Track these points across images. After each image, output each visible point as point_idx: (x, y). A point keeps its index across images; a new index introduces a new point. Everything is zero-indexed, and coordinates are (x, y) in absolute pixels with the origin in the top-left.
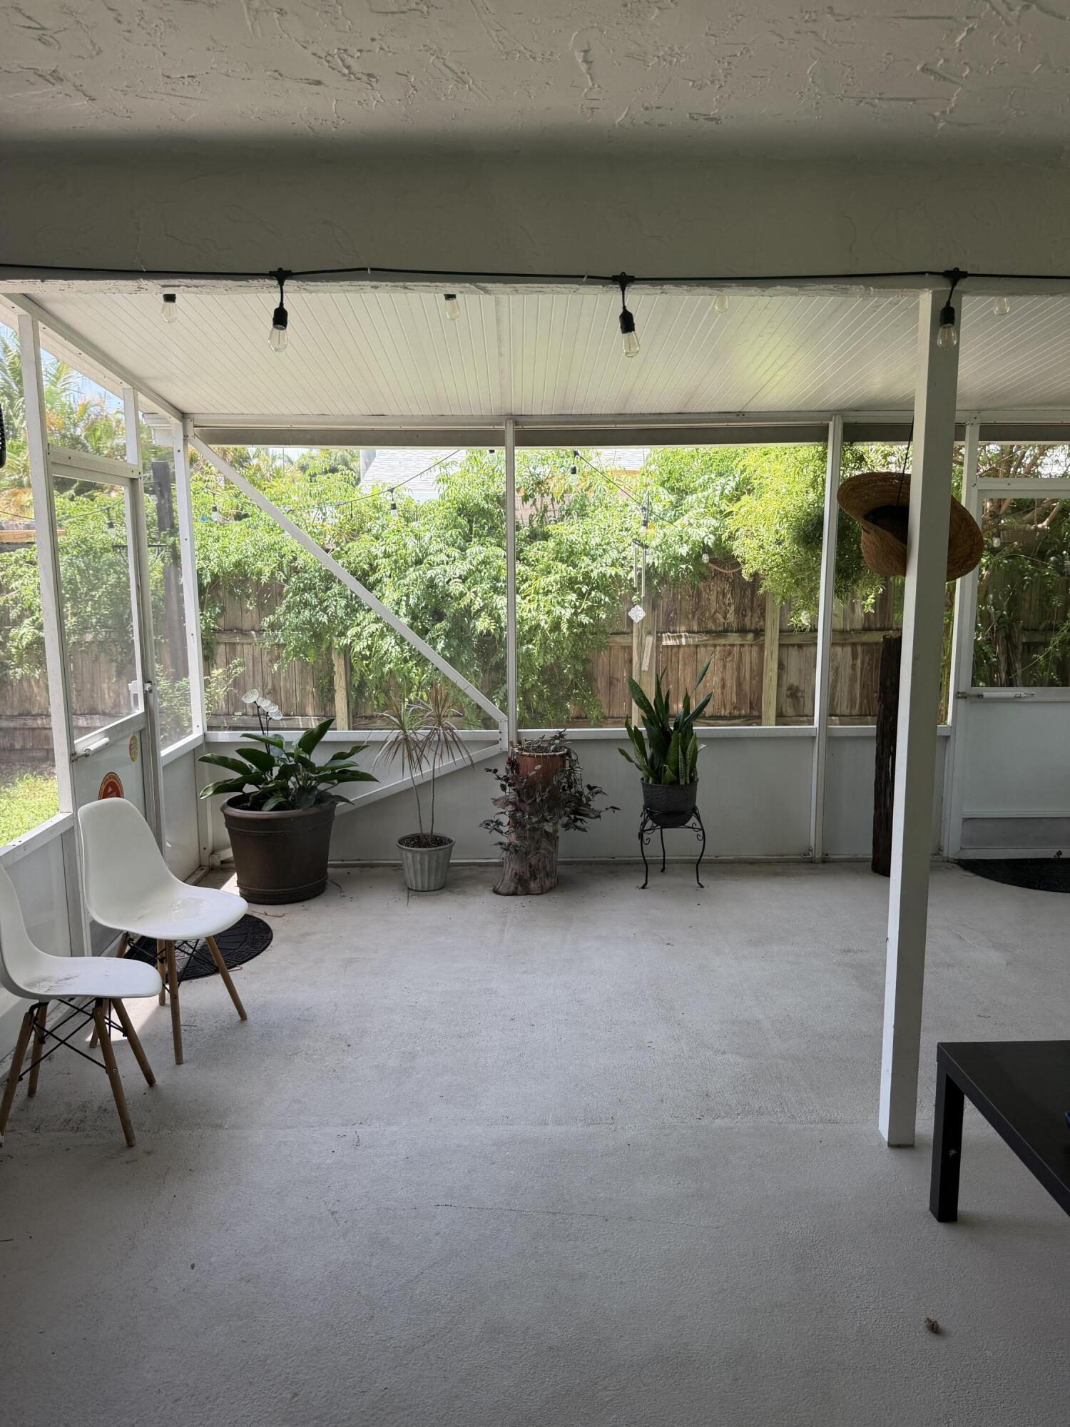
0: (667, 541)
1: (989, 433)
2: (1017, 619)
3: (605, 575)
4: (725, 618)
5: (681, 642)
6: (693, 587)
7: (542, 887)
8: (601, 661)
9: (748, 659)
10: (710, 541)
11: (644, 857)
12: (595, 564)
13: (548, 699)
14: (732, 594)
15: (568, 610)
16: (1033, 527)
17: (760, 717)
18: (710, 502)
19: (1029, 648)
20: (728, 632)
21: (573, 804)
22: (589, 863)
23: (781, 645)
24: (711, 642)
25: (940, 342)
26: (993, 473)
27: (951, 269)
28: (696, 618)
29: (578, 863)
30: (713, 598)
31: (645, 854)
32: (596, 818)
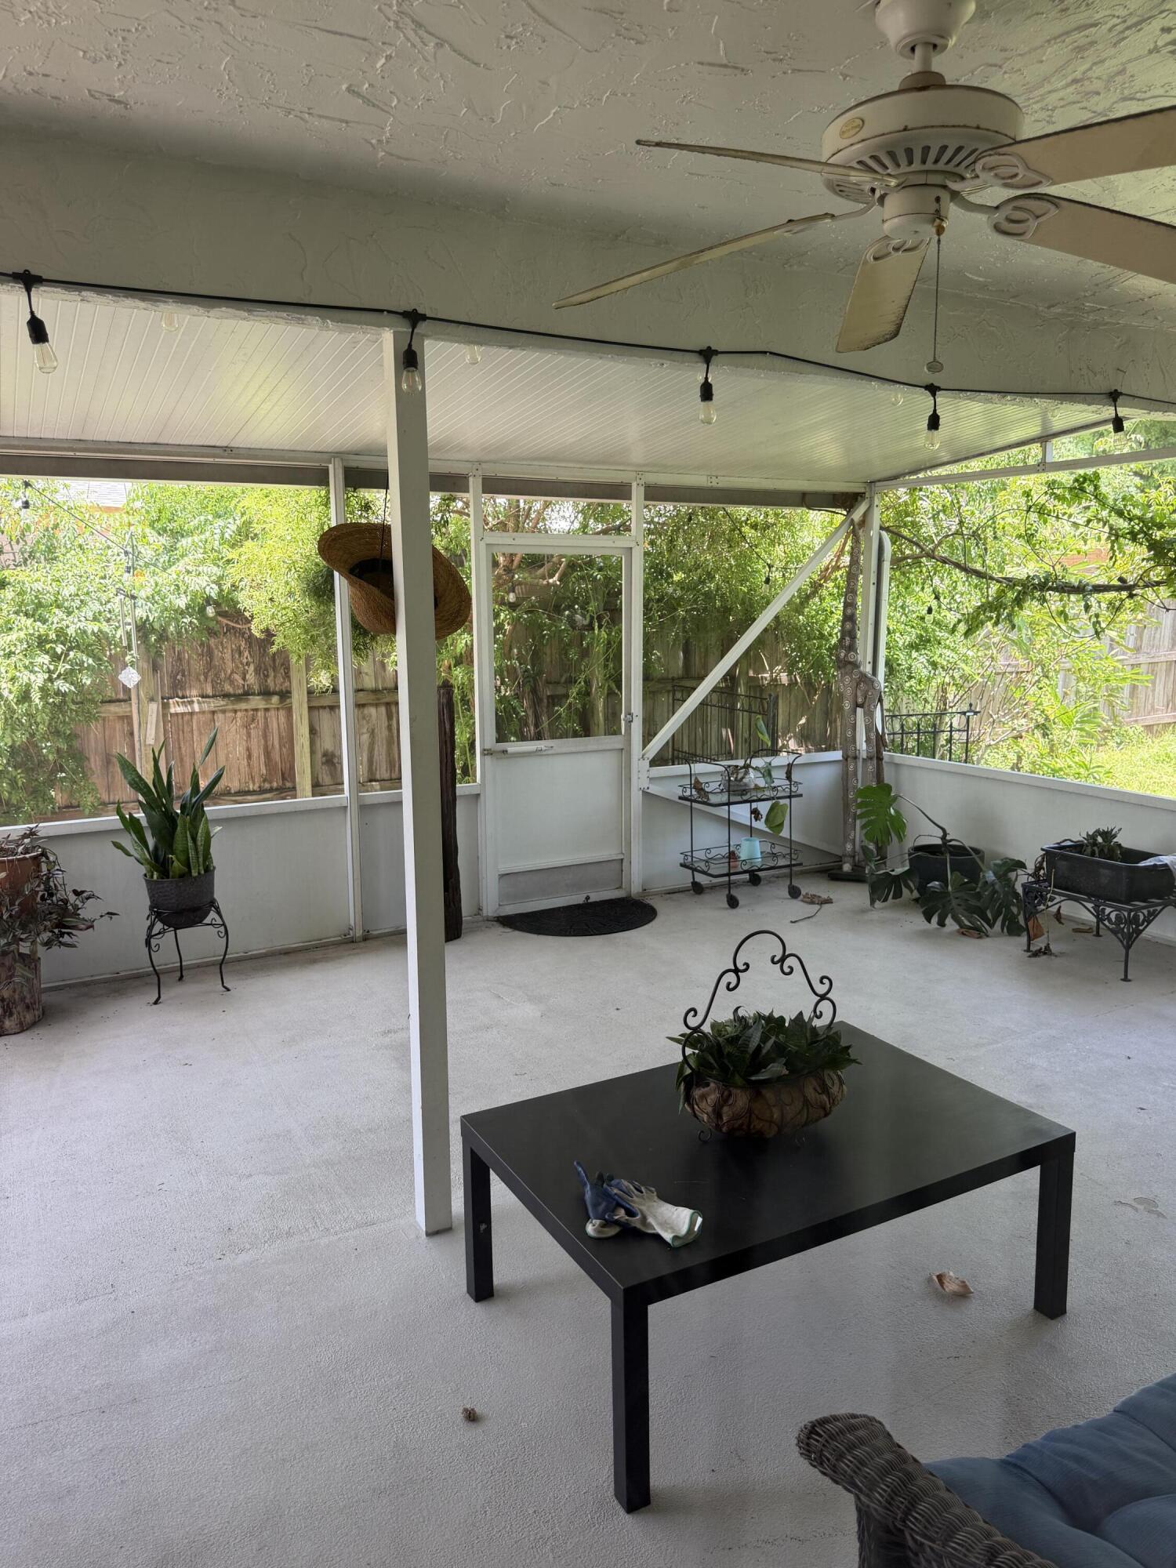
0: (160, 591)
1: (493, 486)
2: (540, 673)
3: (85, 632)
4: (244, 679)
5: (192, 708)
6: (202, 645)
7: (21, 1023)
8: (92, 736)
9: (275, 725)
10: (213, 592)
11: (153, 966)
12: (71, 618)
13: (25, 787)
14: (249, 652)
15: (39, 675)
16: (545, 582)
17: (294, 788)
18: (209, 547)
19: (553, 700)
20: (249, 695)
21: (54, 916)
22: (85, 984)
23: (310, 708)
24: (230, 707)
25: (405, 386)
26: (502, 526)
27: (409, 309)
28: (209, 680)
29: (70, 986)
30: (228, 656)
31: (155, 963)
32: (88, 928)
